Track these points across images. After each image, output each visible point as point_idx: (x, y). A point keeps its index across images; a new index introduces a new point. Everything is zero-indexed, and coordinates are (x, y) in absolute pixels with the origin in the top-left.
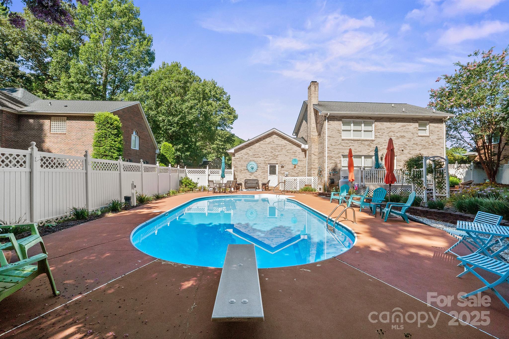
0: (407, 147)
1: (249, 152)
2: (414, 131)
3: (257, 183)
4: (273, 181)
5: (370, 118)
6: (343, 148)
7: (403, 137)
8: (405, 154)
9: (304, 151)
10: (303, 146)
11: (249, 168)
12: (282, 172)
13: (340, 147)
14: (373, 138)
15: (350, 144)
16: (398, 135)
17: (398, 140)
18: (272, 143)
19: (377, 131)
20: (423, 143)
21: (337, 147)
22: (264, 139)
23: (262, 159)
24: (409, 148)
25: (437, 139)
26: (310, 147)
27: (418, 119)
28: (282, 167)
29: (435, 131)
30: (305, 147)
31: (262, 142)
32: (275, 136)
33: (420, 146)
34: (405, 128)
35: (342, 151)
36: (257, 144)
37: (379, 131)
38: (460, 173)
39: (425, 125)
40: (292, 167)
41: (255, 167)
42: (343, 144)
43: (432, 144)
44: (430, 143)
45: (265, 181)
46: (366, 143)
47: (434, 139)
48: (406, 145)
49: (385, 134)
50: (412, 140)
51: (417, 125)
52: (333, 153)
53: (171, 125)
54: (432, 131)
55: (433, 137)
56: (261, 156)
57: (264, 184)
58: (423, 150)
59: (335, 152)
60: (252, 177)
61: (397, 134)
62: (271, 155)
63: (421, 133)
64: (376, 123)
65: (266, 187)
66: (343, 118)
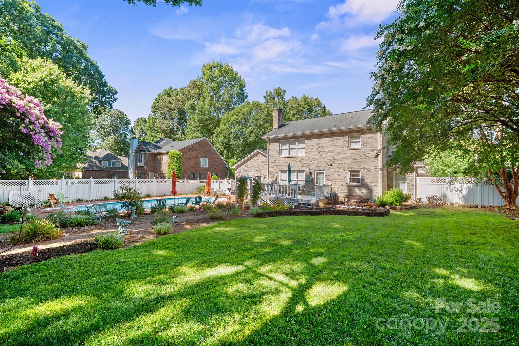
0: (336, 161)
1: (245, 168)
2: (345, 144)
5: (302, 137)
6: (280, 164)
7: (332, 151)
8: (334, 168)
13: (278, 164)
14: (304, 155)
15: (285, 161)
16: (327, 150)
17: (327, 155)
18: (258, 160)
19: (307, 147)
20: (354, 156)
21: (276, 164)
22: (253, 157)
23: (252, 172)
24: (338, 162)
25: (370, 151)
27: (348, 131)
28: (264, 179)
29: (368, 142)
31: (252, 160)
32: (260, 155)
33: (350, 160)
34: (333, 142)
35: (279, 167)
36: (249, 162)
37: (309, 148)
38: (456, 189)
39: (357, 138)
42: (280, 161)
43: (363, 157)
44: (362, 155)
46: (298, 159)
47: (367, 152)
48: (335, 159)
49: (315, 150)
50: (341, 154)
52: (273, 169)
53: (238, 147)
54: (364, 143)
55: (366, 149)
56: (251, 170)
58: (353, 164)
59: (274, 169)
61: (325, 150)
62: (257, 169)
63: (353, 146)
64: (306, 141)
66: (280, 140)
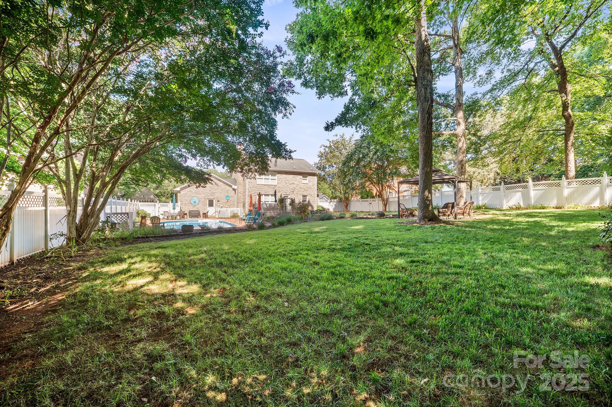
1: (192, 190)
2: (300, 180)
3: (199, 213)
4: (211, 211)
5: (275, 171)
6: (257, 189)
7: (293, 183)
8: (294, 194)
9: (234, 190)
10: (234, 187)
11: (192, 202)
12: (218, 205)
14: (276, 184)
15: (261, 187)
16: (291, 182)
17: (291, 185)
19: (279, 180)
20: (305, 187)
21: (254, 189)
23: (203, 195)
24: (297, 190)
26: (238, 187)
27: (302, 173)
28: (218, 201)
30: (235, 187)
33: (303, 189)
34: (295, 178)
35: (257, 191)
39: (306, 177)
40: (225, 201)
41: (197, 202)
42: (257, 187)
44: (308, 187)
45: (205, 212)
46: (272, 187)
48: (295, 188)
49: (283, 182)
50: (298, 185)
51: (301, 177)
54: (310, 180)
55: (311, 184)
56: (202, 193)
57: (204, 214)
59: (253, 192)
60: (195, 209)
62: (210, 192)
63: (304, 181)
64: (278, 175)
65: (205, 215)
